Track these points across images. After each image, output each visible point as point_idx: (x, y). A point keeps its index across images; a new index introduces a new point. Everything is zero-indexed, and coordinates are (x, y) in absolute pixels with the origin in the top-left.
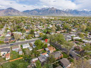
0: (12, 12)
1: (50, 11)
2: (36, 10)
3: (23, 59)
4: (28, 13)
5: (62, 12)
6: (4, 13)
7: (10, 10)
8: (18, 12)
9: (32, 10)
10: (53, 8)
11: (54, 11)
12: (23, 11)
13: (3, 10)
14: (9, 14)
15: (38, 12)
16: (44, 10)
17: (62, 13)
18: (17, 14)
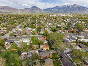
0: (35, 10)
1: (71, 8)
2: (56, 7)
3: (17, 51)
4: (49, 11)
5: (86, 9)
6: (29, 11)
7: (34, 8)
8: (40, 10)
9: (53, 8)
10: (75, 5)
11: (76, 8)
12: (45, 9)
13: (29, 8)
14: (33, 12)
15: (58, 10)
16: (64, 8)
17: (86, 11)
18: (39, 12)
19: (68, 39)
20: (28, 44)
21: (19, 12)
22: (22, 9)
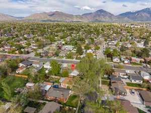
0: (102, 17)
2: (146, 10)
3: (26, 79)
4: (128, 17)
7: (99, 13)
8: (111, 15)
12: (120, 15)
14: (97, 20)
15: (149, 16)
18: (107, 19)
19: (126, 77)
20: (47, 72)
21: (75, 20)
22: (79, 15)
